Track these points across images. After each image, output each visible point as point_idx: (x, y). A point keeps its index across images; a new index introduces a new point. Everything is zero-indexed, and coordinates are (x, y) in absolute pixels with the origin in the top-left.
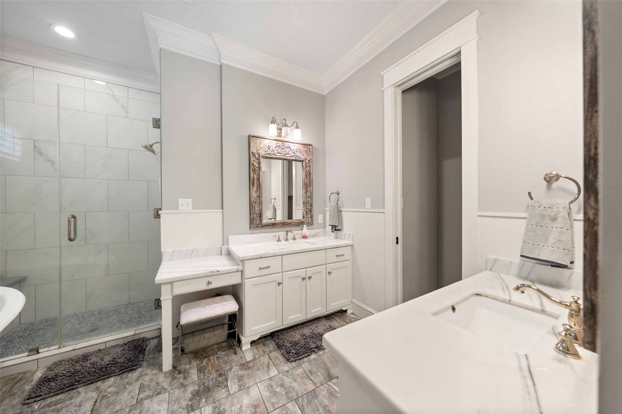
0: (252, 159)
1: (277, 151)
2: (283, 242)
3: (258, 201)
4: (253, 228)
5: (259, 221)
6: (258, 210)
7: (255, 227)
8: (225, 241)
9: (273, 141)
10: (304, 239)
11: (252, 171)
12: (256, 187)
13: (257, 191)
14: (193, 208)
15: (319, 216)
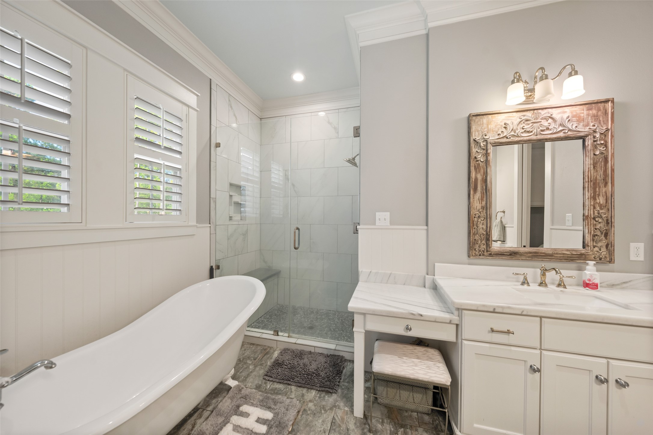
0: (474, 150)
1: (523, 129)
2: (534, 287)
3: (483, 214)
4: (474, 256)
5: (485, 247)
6: (483, 228)
7: (477, 255)
8: (430, 270)
9: (515, 113)
10: (587, 288)
11: (473, 168)
12: (480, 192)
13: (482, 200)
14: (391, 223)
15: (633, 245)
